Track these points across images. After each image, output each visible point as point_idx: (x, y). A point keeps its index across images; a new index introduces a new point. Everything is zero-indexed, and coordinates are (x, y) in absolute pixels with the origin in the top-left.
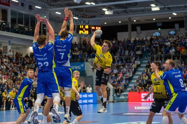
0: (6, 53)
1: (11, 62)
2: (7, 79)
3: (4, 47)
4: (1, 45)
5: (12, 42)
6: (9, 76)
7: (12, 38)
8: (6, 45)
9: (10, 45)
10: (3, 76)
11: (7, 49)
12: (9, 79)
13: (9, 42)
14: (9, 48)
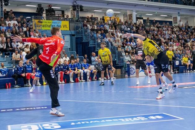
0: (176, 23)
1: (181, 31)
2: (178, 46)
3: (174, 18)
4: (172, 17)
5: (181, 13)
6: (180, 44)
7: (181, 10)
8: (176, 17)
9: (179, 16)
10: (175, 44)
11: (177, 19)
12: (179, 46)
13: (179, 13)
14: (179, 18)
